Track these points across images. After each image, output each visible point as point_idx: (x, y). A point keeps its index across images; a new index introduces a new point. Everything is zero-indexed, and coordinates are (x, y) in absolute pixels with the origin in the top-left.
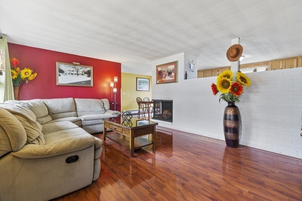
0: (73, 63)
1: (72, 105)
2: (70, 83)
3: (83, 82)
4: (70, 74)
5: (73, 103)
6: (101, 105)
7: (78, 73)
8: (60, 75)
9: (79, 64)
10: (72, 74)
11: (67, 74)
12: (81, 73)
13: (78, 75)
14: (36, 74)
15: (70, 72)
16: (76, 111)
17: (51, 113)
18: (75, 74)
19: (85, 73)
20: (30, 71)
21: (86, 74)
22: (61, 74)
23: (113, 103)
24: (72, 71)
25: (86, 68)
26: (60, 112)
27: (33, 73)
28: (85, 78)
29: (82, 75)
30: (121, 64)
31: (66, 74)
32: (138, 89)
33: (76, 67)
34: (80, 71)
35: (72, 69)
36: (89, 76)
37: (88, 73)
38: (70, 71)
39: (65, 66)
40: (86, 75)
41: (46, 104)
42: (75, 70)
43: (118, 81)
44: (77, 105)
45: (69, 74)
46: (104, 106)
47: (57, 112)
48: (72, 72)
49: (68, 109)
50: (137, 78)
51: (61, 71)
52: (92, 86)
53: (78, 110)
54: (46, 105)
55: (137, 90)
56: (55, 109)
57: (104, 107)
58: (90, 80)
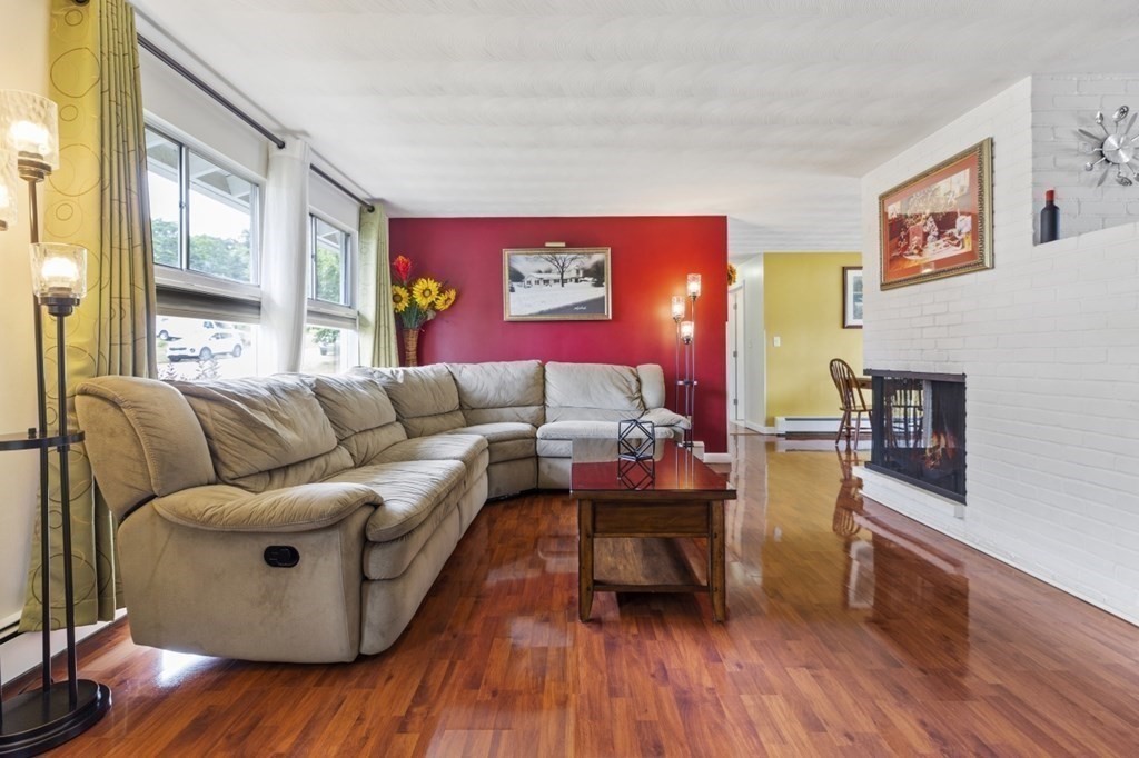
0: (548, 244)
1: (531, 382)
2: (541, 313)
3: (576, 305)
4: (541, 283)
5: (533, 378)
6: (629, 388)
7: (565, 276)
8: (512, 290)
9: (563, 244)
10: (546, 282)
11: (533, 282)
12: (574, 274)
13: (564, 281)
14: (452, 294)
15: (539, 276)
16: (544, 404)
17: (466, 407)
18: (556, 281)
19: (587, 273)
20: (433, 286)
21: (590, 276)
22: (515, 285)
23: (681, 383)
24: (546, 272)
25: (590, 255)
26: (491, 404)
27: (442, 291)
28: (586, 292)
29: (577, 281)
30: (724, 219)
31: (529, 282)
32: (851, 321)
33: (558, 256)
34: (570, 273)
35: (544, 265)
36: (599, 284)
37: (596, 273)
38: (540, 272)
39: (527, 259)
40: (590, 279)
41: (457, 378)
42: (553, 267)
43: (702, 292)
44: (547, 385)
45: (538, 282)
46: (640, 391)
47: (481, 405)
48: (546, 276)
49: (517, 397)
50: (844, 270)
51: (517, 277)
52: (610, 317)
53: (549, 402)
54: (455, 379)
55: (844, 326)
56: (476, 395)
57: (641, 398)
58: (603, 298)
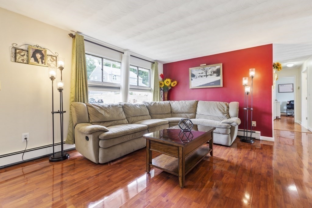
0: (201, 65)
2: (200, 86)
3: (211, 83)
4: (200, 77)
6: (224, 110)
7: (207, 74)
8: (192, 80)
9: (205, 65)
10: (202, 76)
11: (198, 77)
12: (210, 73)
13: (207, 76)
15: (200, 75)
16: (196, 113)
17: (172, 113)
18: (204, 76)
19: (214, 72)
21: (215, 73)
22: (193, 78)
24: (202, 73)
25: (215, 67)
26: (179, 112)
28: (215, 78)
29: (211, 75)
30: (272, 45)
31: (197, 77)
33: (205, 68)
34: (209, 73)
35: (201, 71)
36: (218, 75)
37: (217, 72)
38: (200, 74)
39: (196, 70)
40: (215, 74)
42: (204, 72)
44: (197, 107)
45: (199, 77)
46: (228, 111)
47: (177, 112)
48: (201, 75)
51: (193, 76)
52: (222, 86)
54: (170, 105)
56: (175, 109)
57: (228, 113)
58: (220, 80)
